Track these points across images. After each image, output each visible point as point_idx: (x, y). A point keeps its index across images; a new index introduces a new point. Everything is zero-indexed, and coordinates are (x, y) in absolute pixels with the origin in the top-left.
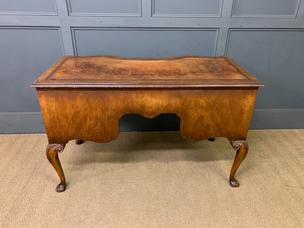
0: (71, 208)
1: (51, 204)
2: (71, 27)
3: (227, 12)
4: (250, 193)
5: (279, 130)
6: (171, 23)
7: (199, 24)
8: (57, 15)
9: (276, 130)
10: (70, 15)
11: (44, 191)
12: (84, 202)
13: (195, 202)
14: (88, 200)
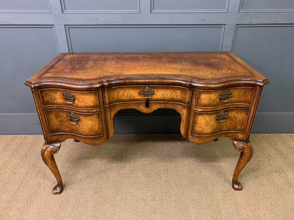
2: (65, 25)
3: (234, 7)
5: (290, 134)
6: (172, 19)
7: (203, 21)
8: (50, 12)
9: (287, 134)
10: (64, 12)
11: (34, 200)
12: (74, 215)
13: (196, 218)
14: (79, 212)
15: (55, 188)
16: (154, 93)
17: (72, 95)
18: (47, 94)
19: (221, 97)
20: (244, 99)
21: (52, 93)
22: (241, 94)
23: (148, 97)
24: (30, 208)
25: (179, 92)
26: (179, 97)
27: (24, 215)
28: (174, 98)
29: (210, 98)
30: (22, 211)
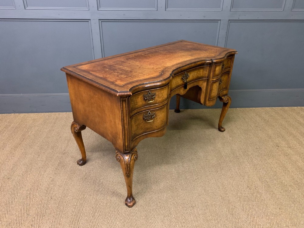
2: (99, 19)
3: (227, 7)
6: (181, 16)
7: (204, 17)
8: (88, 9)
10: (99, 10)
26: (201, 75)
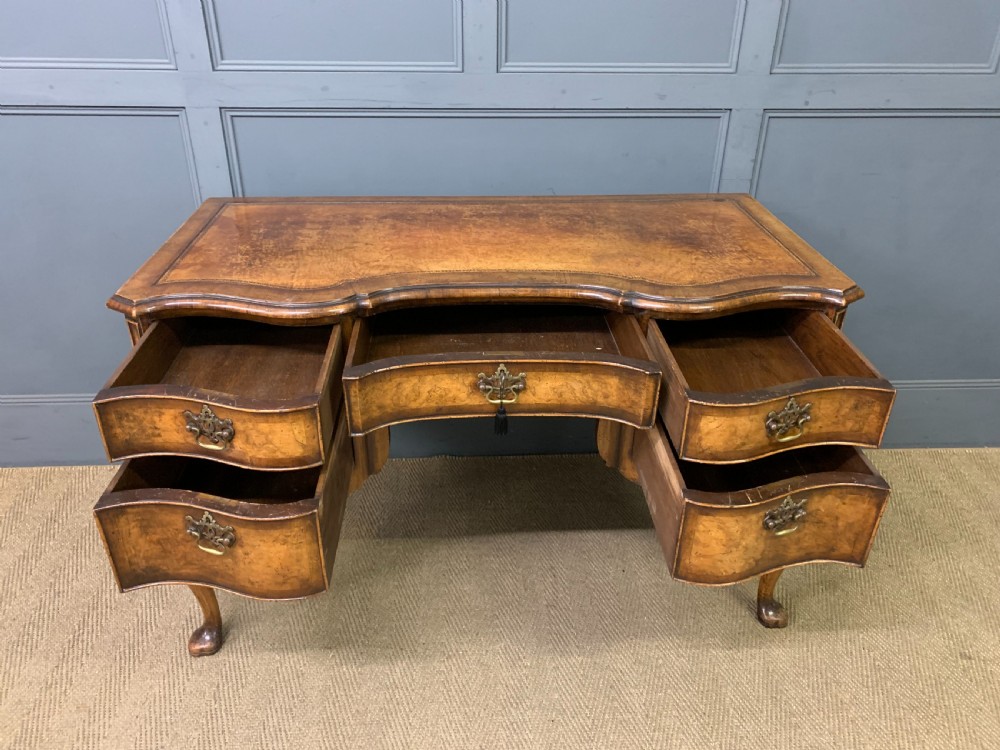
0: (222, 739)
1: (153, 724)
4: (838, 683)
11: (129, 677)
12: (265, 718)
13: (647, 716)
14: (279, 710)
15: (197, 636)
16: (525, 384)
17: (222, 420)
18: (127, 415)
19: (774, 426)
20: (853, 426)
21: (146, 412)
22: (845, 410)
23: (504, 401)
24: (117, 701)
25: (613, 382)
26: (614, 400)
27: (101, 723)
28: (595, 402)
29: (733, 429)
30: (92, 711)
